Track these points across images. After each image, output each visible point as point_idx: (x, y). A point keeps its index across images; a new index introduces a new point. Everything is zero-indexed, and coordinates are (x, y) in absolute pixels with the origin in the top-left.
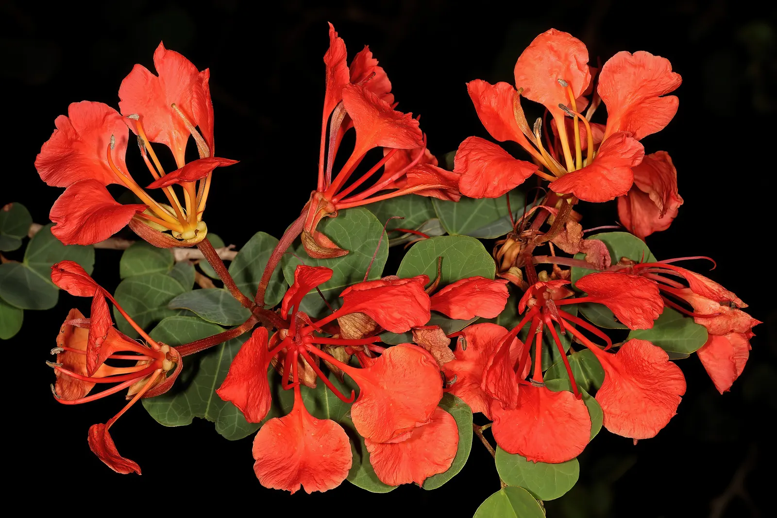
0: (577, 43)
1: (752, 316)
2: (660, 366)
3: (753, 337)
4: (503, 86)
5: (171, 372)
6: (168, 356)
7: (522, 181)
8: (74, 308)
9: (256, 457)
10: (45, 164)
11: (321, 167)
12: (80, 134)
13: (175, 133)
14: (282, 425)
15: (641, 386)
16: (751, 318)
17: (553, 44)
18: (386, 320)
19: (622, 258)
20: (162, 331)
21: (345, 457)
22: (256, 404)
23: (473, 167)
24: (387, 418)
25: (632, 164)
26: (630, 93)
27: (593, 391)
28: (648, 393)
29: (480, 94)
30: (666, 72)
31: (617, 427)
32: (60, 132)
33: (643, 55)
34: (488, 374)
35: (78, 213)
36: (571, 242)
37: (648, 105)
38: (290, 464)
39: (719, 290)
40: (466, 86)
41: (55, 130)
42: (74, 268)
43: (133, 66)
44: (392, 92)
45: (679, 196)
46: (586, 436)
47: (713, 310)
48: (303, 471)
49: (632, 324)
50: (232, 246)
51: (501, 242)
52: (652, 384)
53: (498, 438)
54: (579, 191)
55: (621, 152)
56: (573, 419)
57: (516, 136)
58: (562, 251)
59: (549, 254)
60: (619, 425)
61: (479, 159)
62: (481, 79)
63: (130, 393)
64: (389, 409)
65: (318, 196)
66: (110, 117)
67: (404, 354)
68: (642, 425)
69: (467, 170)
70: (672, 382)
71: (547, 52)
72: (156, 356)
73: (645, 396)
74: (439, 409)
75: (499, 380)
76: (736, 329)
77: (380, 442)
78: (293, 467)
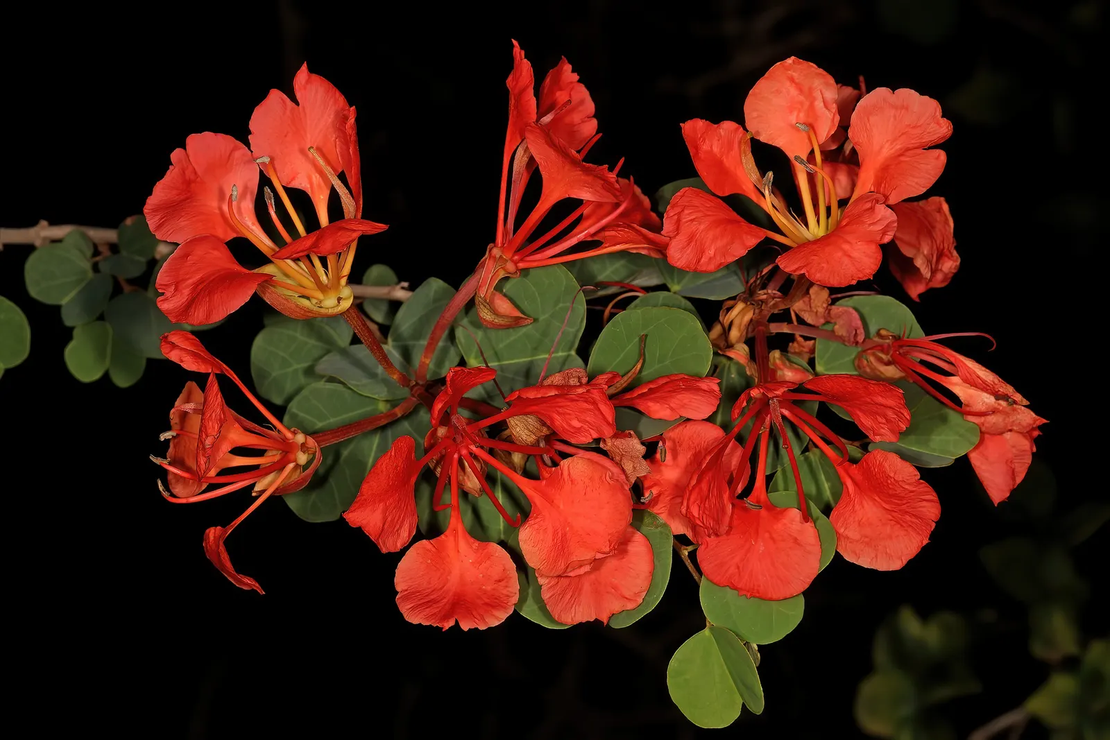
0: (824, 75)
1: (1036, 414)
2: (909, 484)
3: (1039, 435)
4: (728, 126)
5: (305, 467)
6: (304, 447)
7: (743, 252)
8: (191, 380)
9: (398, 588)
10: (155, 210)
11: (501, 215)
12: (199, 172)
13: (316, 177)
14: (434, 549)
15: (887, 506)
16: (1034, 415)
17: (794, 74)
18: (563, 427)
19: (879, 330)
20: (294, 416)
21: (510, 589)
22: (395, 529)
23: (686, 230)
24: (561, 546)
25: (881, 238)
26: (887, 141)
27: (827, 510)
28: (895, 514)
29: (699, 136)
30: (934, 117)
31: (856, 554)
32: (176, 170)
33: (908, 95)
34: (690, 495)
35: (190, 281)
36: (815, 311)
37: (908, 159)
38: (441, 597)
39: (994, 382)
40: (680, 128)
41: (171, 167)
42: (186, 342)
43: (269, 92)
44: (595, 116)
45: (955, 253)
46: (813, 565)
47: (986, 404)
48: (459, 603)
49: (875, 434)
50: (405, 284)
51: (731, 303)
52: (898, 505)
53: (704, 566)
54: (813, 271)
55: (868, 222)
56: (799, 544)
57: (744, 187)
58: (804, 320)
59: (790, 321)
60: (857, 552)
61: (692, 220)
62: (701, 118)
63: (258, 488)
64: (564, 535)
65: (496, 252)
66: (237, 154)
67: (585, 467)
68: (886, 553)
69: (677, 234)
70: (924, 504)
71: (788, 83)
72: (287, 449)
73: (890, 517)
74: (630, 530)
75: (705, 498)
76: (1015, 428)
77: (551, 575)
78: (445, 600)
